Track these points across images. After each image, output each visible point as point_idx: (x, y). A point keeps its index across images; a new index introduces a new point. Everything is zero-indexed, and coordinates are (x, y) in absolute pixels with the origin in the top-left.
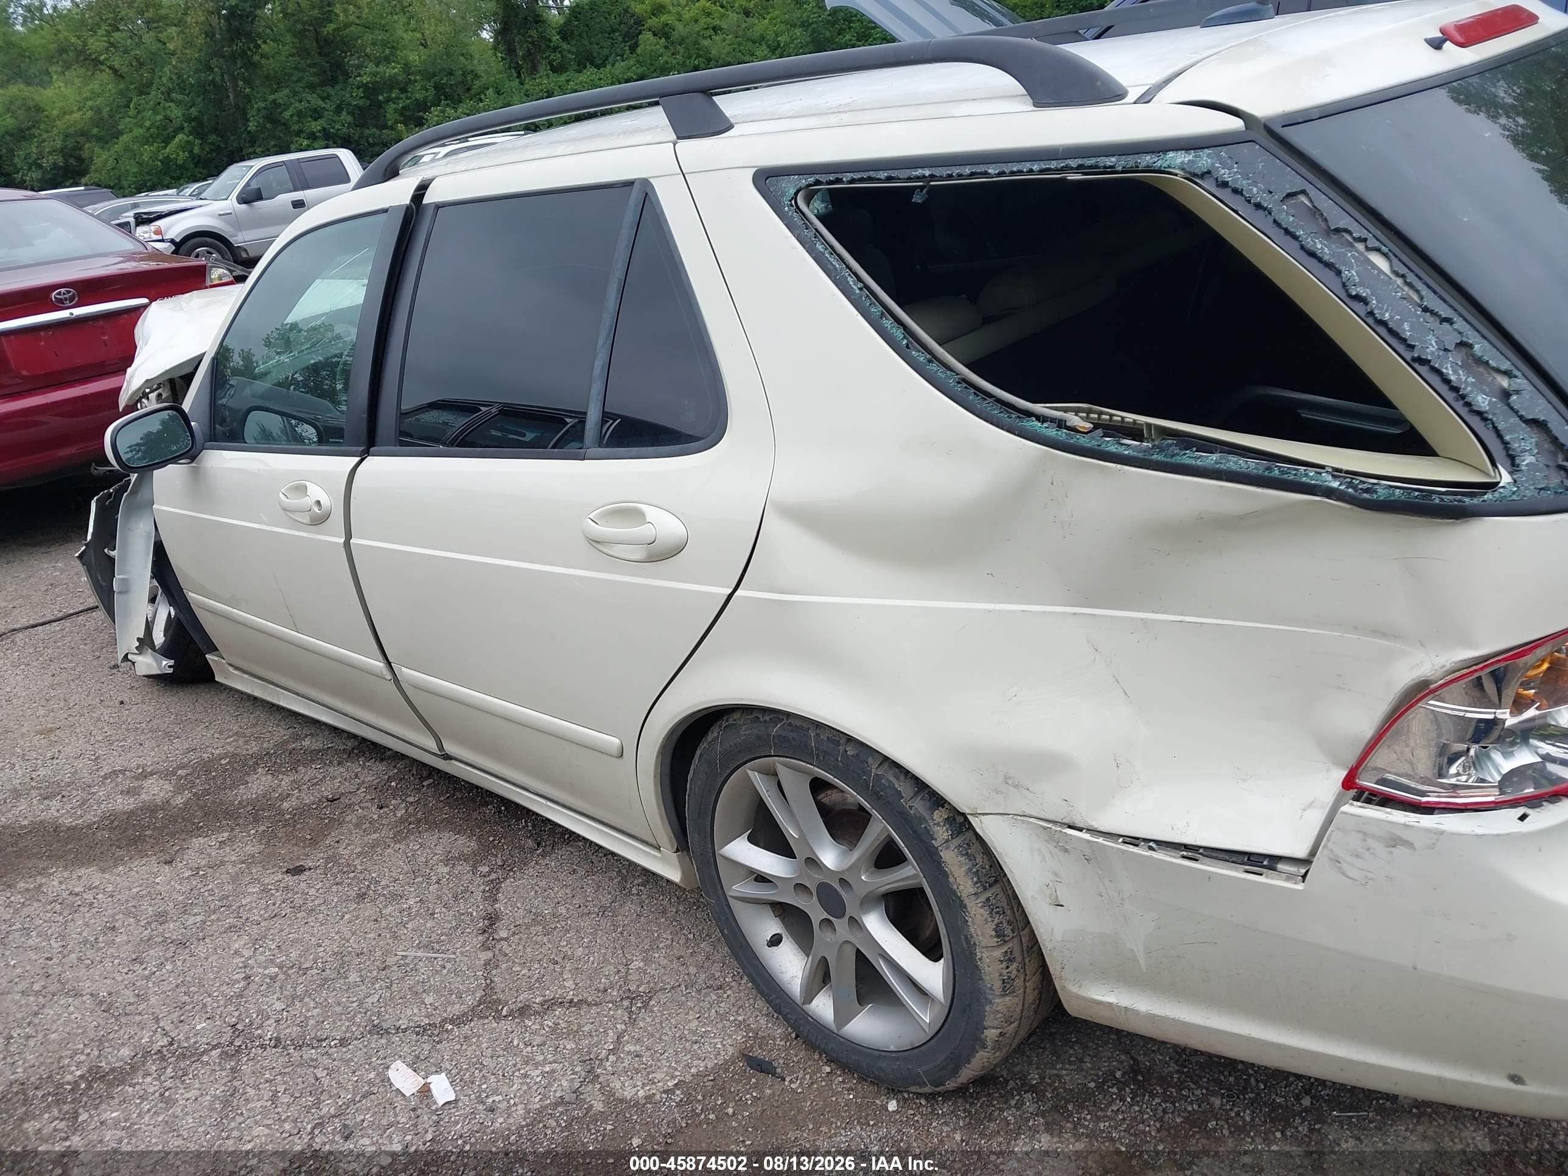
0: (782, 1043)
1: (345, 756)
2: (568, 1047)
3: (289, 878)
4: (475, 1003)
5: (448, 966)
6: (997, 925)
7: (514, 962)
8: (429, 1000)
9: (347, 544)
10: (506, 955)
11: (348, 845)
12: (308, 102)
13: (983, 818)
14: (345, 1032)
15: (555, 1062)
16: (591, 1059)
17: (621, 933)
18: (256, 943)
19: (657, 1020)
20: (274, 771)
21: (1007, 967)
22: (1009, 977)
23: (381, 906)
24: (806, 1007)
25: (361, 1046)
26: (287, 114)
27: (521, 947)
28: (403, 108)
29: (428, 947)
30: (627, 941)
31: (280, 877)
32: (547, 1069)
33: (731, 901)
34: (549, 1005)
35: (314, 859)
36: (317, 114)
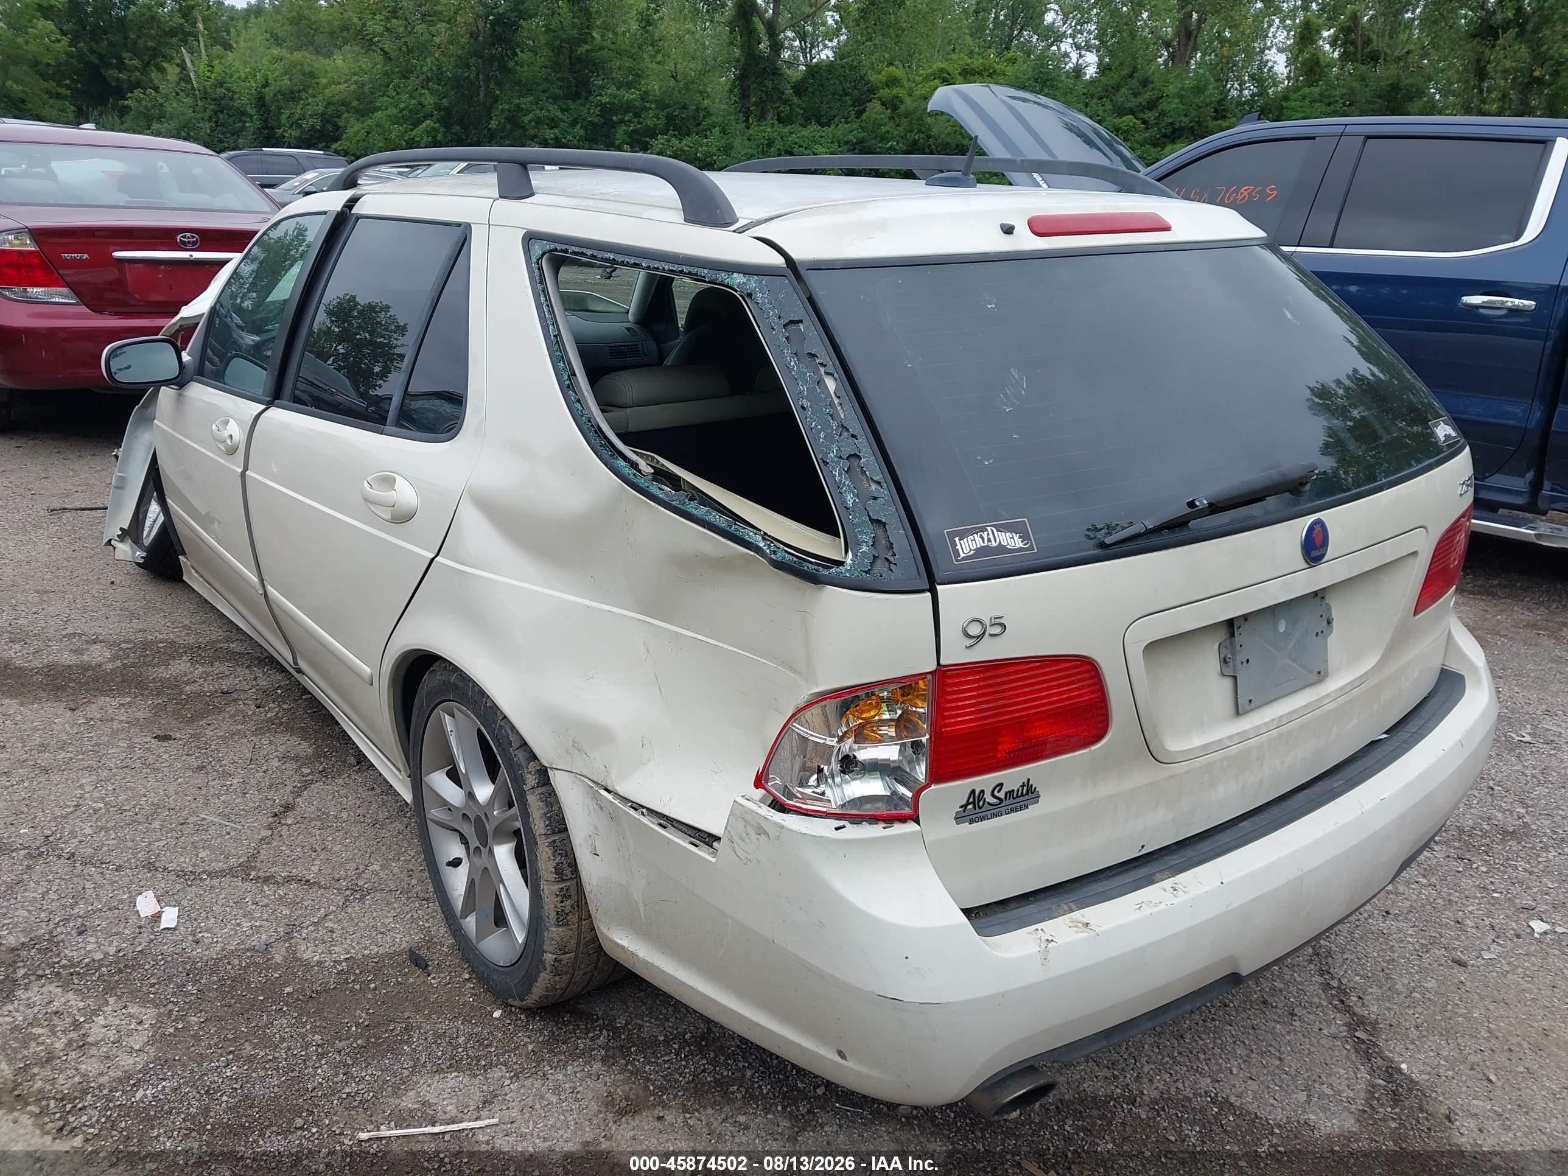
0: (447, 950)
1: (256, 662)
2: (284, 912)
3: (155, 742)
4: (236, 865)
5: (233, 833)
6: (558, 864)
7: (284, 843)
8: (202, 854)
9: (243, 474)
10: (281, 836)
11: (216, 729)
12: (548, 111)
13: (556, 772)
14: (125, 862)
15: (267, 920)
16: (294, 925)
17: (378, 842)
18: (99, 783)
19: (363, 911)
20: (193, 661)
21: (562, 902)
22: (562, 911)
23: (210, 778)
24: (462, 921)
25: (130, 874)
26: (526, 119)
27: (296, 834)
28: (633, 131)
29: (226, 817)
30: (379, 849)
31: (149, 739)
32: (257, 924)
33: (428, 821)
34: (288, 880)
35: (183, 733)
36: (553, 123)
